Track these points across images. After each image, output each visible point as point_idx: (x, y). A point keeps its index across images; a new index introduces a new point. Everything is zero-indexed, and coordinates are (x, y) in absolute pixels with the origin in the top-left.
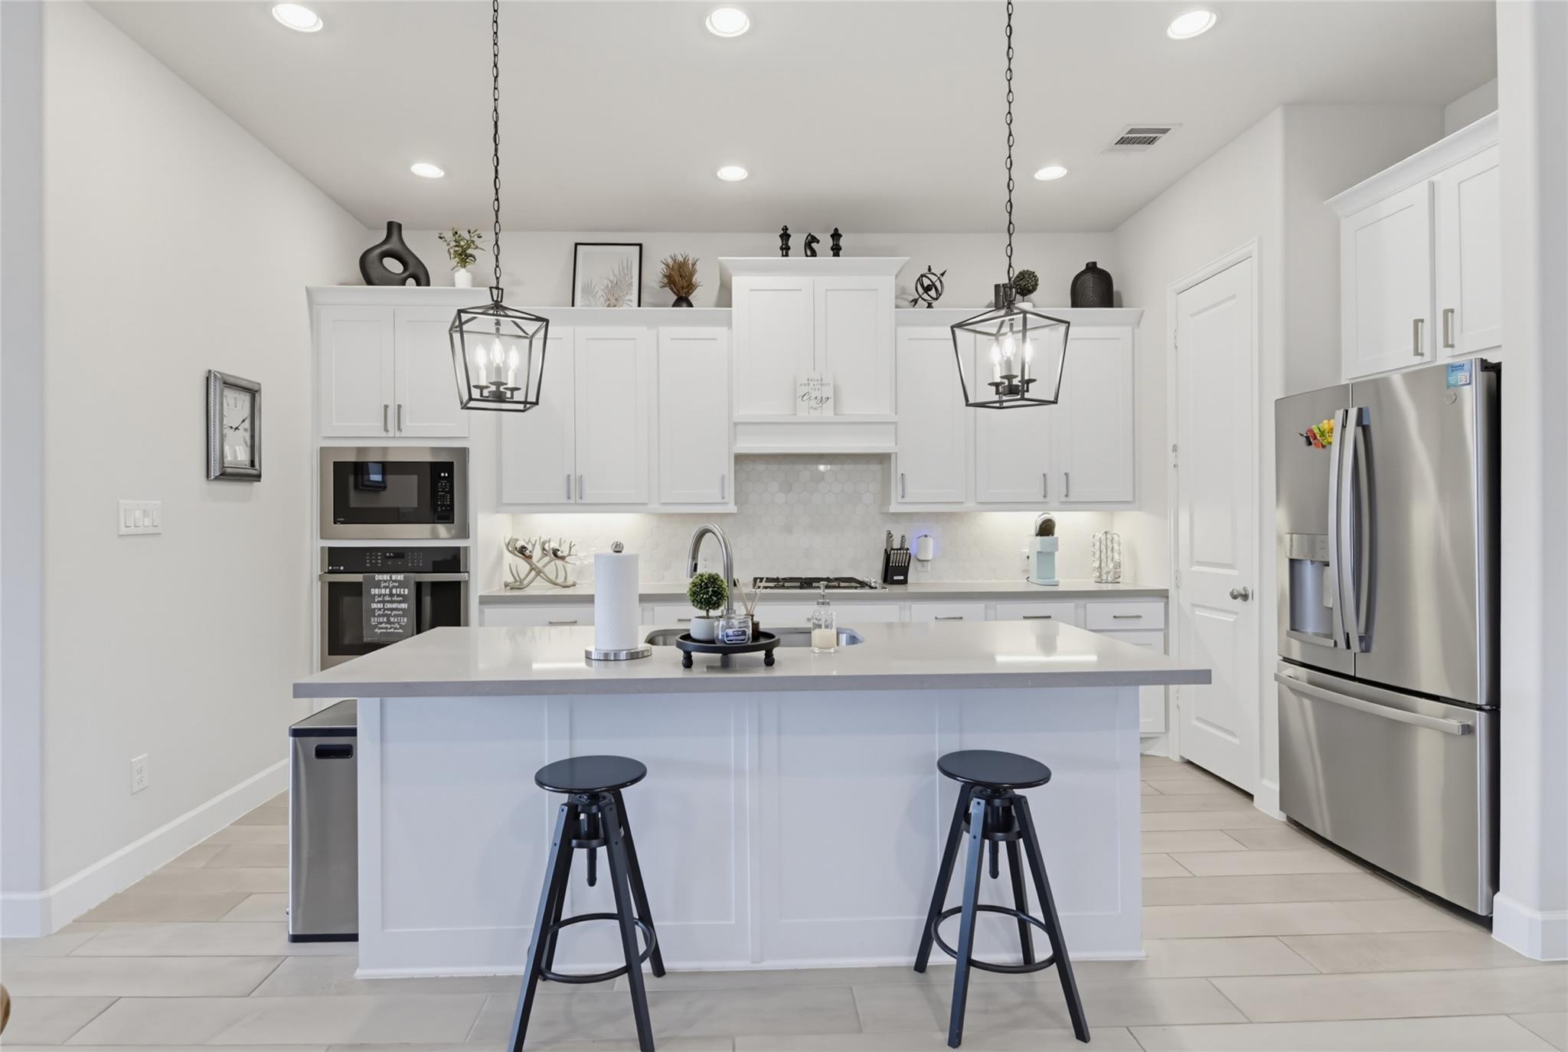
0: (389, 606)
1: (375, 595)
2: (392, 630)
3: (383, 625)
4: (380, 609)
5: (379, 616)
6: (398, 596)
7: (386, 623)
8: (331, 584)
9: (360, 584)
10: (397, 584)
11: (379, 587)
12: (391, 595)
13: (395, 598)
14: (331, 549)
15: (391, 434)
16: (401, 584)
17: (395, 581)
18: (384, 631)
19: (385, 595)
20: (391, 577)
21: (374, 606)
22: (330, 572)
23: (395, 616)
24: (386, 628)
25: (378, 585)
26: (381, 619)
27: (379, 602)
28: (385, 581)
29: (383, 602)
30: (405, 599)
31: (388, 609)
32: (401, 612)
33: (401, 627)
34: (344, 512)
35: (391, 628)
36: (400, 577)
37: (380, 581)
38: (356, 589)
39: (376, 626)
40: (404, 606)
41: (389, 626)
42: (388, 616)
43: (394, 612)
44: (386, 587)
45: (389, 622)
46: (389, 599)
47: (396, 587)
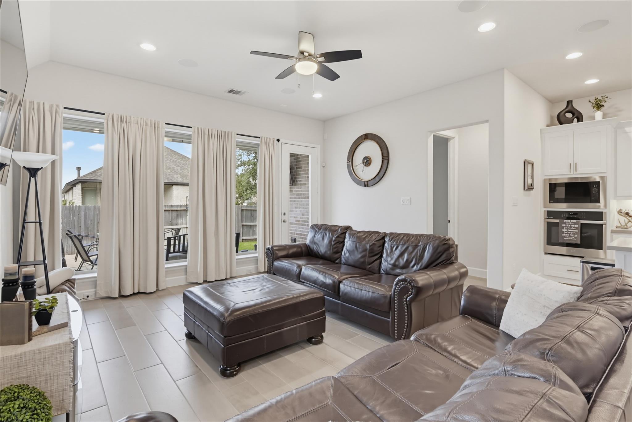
0: (570, 230)
1: (564, 227)
2: (571, 239)
3: (567, 237)
4: (566, 231)
5: (566, 233)
6: (574, 227)
7: (568, 236)
8: (548, 222)
9: (558, 223)
10: (573, 223)
11: (566, 224)
12: (571, 227)
13: (572, 228)
14: (548, 211)
15: (572, 173)
16: (575, 223)
17: (572, 222)
18: (568, 239)
19: (568, 227)
20: (570, 221)
21: (564, 230)
22: (547, 218)
23: (572, 234)
24: (569, 238)
25: (565, 223)
26: (567, 235)
27: (565, 229)
28: (568, 222)
29: (568, 229)
30: (576, 228)
31: (569, 232)
32: (575, 233)
33: (575, 238)
34: (552, 199)
35: (570, 238)
36: (575, 221)
37: (566, 222)
38: (557, 224)
39: (565, 237)
40: (576, 231)
41: (570, 237)
42: (570, 234)
43: (572, 233)
44: (568, 224)
45: (570, 236)
46: (570, 228)
47: (573, 224)
